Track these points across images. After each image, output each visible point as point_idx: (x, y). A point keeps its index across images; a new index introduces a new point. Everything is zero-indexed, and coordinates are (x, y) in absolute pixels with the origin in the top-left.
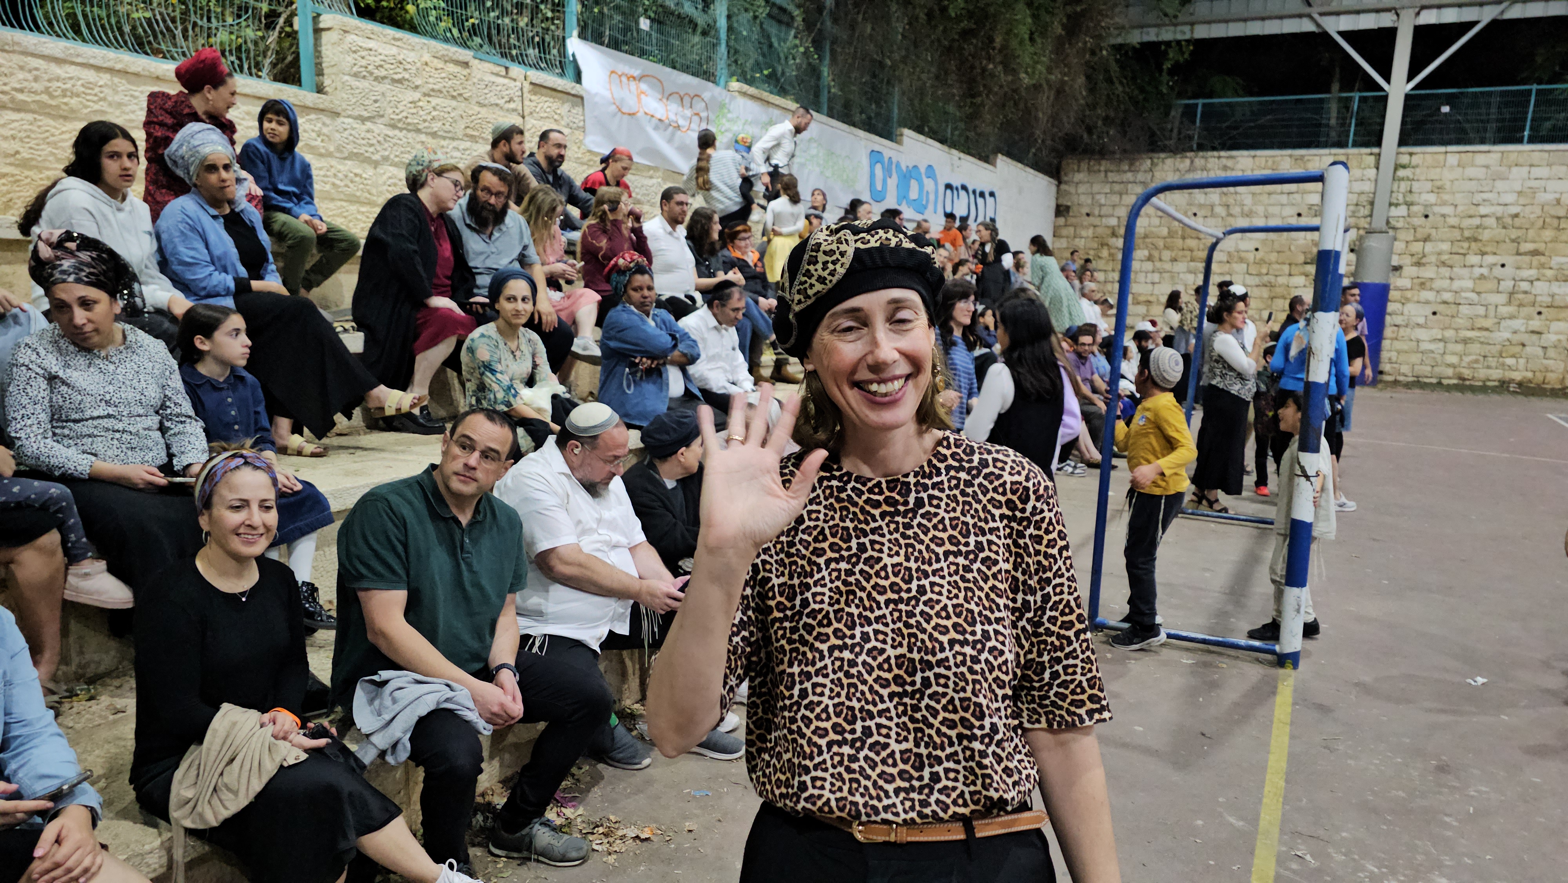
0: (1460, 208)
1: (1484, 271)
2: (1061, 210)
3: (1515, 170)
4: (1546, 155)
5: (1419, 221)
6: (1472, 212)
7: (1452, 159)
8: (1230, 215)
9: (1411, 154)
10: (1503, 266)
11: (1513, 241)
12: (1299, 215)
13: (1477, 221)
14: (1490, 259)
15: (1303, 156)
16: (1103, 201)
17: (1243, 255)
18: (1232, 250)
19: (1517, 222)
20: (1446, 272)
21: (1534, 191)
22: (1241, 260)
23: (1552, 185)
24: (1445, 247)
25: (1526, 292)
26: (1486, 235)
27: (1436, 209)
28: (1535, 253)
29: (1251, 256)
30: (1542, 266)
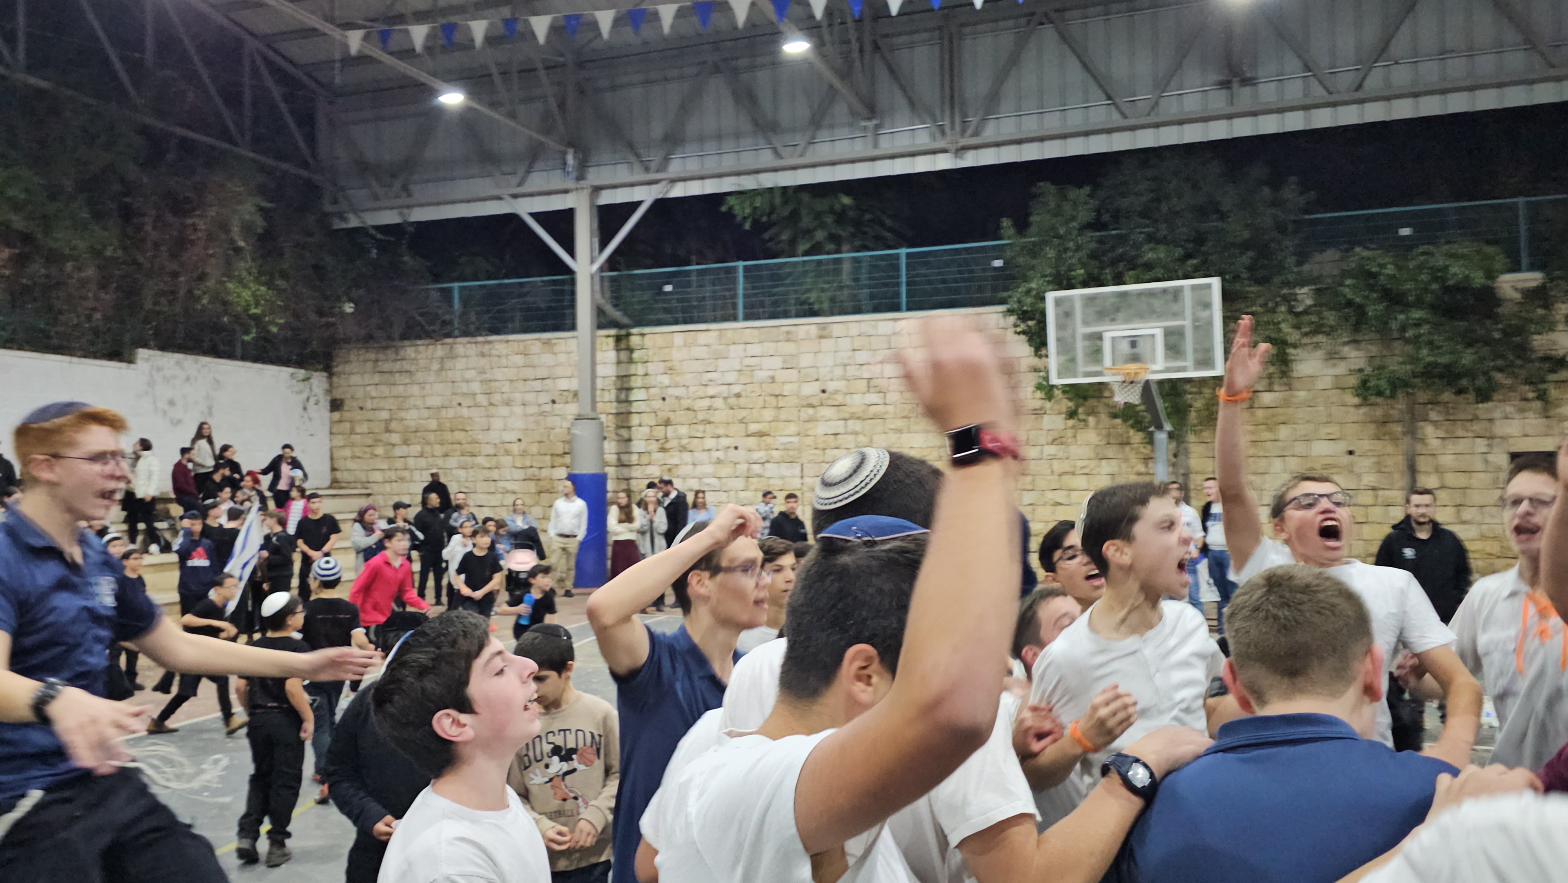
0: (692, 389)
1: (720, 454)
2: (336, 405)
3: (732, 347)
4: (756, 332)
5: (657, 404)
6: (701, 394)
7: (678, 339)
8: (491, 404)
9: (643, 335)
10: (736, 448)
11: (741, 421)
12: (554, 402)
13: (706, 403)
14: (725, 442)
15: (549, 339)
16: (374, 394)
17: (507, 446)
18: (497, 441)
19: (742, 401)
20: (687, 456)
21: (752, 369)
22: (507, 453)
23: (767, 362)
24: (683, 430)
25: (760, 476)
26: (717, 416)
27: (671, 391)
28: (761, 434)
29: (515, 448)
30: (769, 448)
